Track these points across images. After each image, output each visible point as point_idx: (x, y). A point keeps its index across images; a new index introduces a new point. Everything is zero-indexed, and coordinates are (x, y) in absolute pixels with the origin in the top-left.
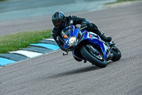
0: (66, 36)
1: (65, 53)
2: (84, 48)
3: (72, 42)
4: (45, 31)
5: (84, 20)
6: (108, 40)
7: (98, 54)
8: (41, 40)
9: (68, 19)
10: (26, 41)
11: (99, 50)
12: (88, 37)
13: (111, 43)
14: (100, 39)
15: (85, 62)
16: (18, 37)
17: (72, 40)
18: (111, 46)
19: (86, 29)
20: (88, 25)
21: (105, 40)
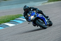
0: (29, 16)
2: (37, 21)
3: (32, 18)
4: (17, 15)
6: (47, 17)
7: (43, 23)
8: (15, 19)
9: (30, 8)
10: (9, 19)
11: (44, 21)
12: (39, 16)
13: (48, 18)
14: (44, 17)
15: (37, 27)
16: (5, 17)
17: (32, 17)
18: (48, 20)
19: (38, 13)
20: (39, 11)
21: (46, 17)
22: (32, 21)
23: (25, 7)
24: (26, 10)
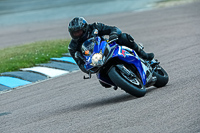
0: (88, 52)
1: (87, 76)
3: (97, 60)
5: (114, 29)
6: (149, 57)
8: (67, 52)
9: (92, 27)
12: (119, 53)
14: (137, 57)
16: (34, 48)
17: (97, 58)
18: (153, 66)
19: (117, 42)
22: (95, 69)
23: (73, 23)
24: (78, 34)
